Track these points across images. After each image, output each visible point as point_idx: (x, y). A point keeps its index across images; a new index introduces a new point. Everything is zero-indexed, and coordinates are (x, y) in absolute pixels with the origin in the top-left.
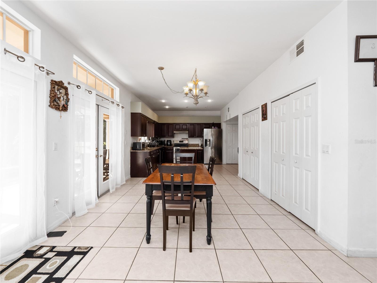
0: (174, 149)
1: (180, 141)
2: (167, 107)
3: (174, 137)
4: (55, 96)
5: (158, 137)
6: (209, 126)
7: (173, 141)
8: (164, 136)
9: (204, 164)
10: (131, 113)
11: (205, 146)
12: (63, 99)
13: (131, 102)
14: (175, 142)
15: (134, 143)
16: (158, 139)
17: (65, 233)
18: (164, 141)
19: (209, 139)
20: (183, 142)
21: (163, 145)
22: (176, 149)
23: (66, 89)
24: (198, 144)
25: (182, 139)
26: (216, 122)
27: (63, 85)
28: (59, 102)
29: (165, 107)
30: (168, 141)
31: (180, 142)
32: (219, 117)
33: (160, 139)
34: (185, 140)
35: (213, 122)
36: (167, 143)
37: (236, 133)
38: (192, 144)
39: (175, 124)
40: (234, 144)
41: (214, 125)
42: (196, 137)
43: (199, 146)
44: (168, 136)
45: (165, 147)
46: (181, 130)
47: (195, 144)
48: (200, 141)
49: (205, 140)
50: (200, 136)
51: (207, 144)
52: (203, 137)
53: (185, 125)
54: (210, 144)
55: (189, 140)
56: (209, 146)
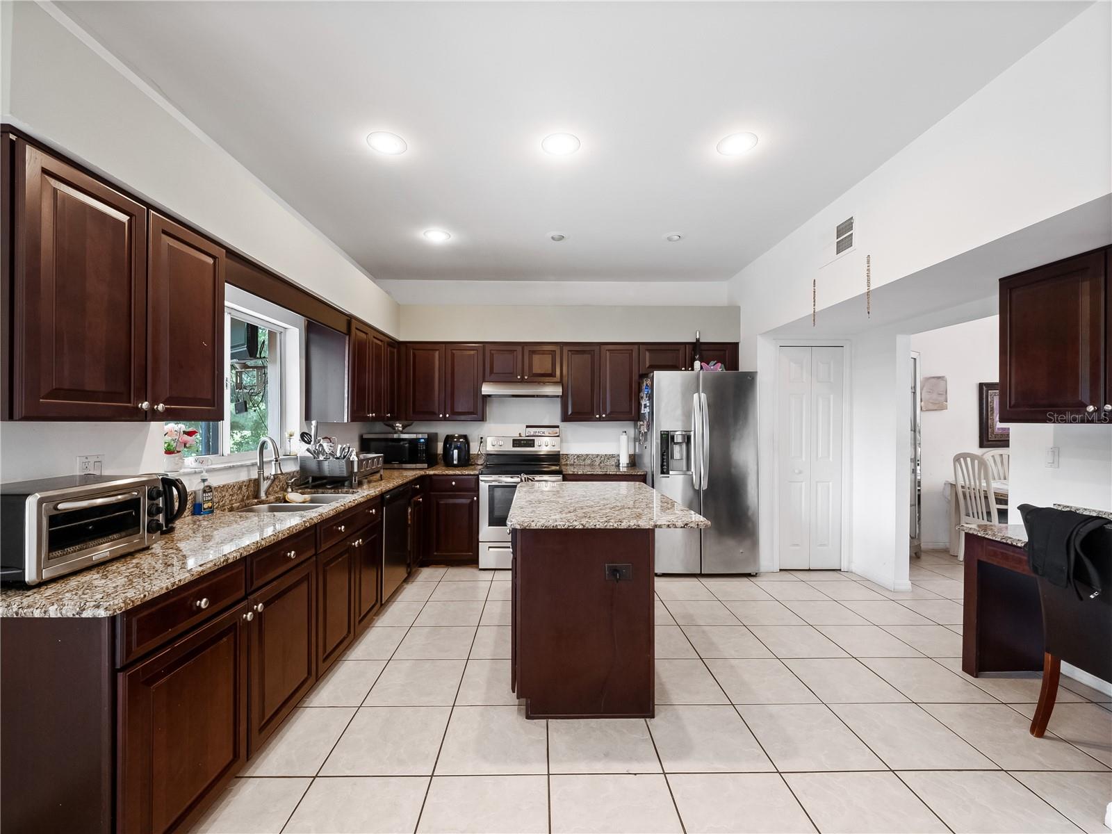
0: (484, 487)
1: (514, 440)
2: (436, 236)
3: (486, 420)
5: (398, 419)
6: (675, 357)
7: (482, 440)
8: (429, 415)
11: (662, 472)
14: (491, 446)
16: (393, 428)
18: (432, 439)
19: (683, 432)
20: (530, 443)
21: (421, 466)
22: (492, 488)
24: (613, 456)
25: (527, 427)
26: (710, 336)
30: (449, 439)
31: (517, 443)
34: (544, 433)
35: (698, 337)
36: (447, 451)
37: (832, 396)
38: (578, 456)
39: (488, 347)
40: (820, 456)
41: (701, 350)
42: (604, 416)
43: (618, 466)
44: (449, 410)
45: (431, 475)
46: (522, 381)
47: (598, 456)
48: (624, 437)
49: (662, 436)
50: (626, 413)
51: (671, 457)
52: (650, 421)
53: (544, 352)
54: (687, 457)
55: (565, 435)
56: (685, 468)
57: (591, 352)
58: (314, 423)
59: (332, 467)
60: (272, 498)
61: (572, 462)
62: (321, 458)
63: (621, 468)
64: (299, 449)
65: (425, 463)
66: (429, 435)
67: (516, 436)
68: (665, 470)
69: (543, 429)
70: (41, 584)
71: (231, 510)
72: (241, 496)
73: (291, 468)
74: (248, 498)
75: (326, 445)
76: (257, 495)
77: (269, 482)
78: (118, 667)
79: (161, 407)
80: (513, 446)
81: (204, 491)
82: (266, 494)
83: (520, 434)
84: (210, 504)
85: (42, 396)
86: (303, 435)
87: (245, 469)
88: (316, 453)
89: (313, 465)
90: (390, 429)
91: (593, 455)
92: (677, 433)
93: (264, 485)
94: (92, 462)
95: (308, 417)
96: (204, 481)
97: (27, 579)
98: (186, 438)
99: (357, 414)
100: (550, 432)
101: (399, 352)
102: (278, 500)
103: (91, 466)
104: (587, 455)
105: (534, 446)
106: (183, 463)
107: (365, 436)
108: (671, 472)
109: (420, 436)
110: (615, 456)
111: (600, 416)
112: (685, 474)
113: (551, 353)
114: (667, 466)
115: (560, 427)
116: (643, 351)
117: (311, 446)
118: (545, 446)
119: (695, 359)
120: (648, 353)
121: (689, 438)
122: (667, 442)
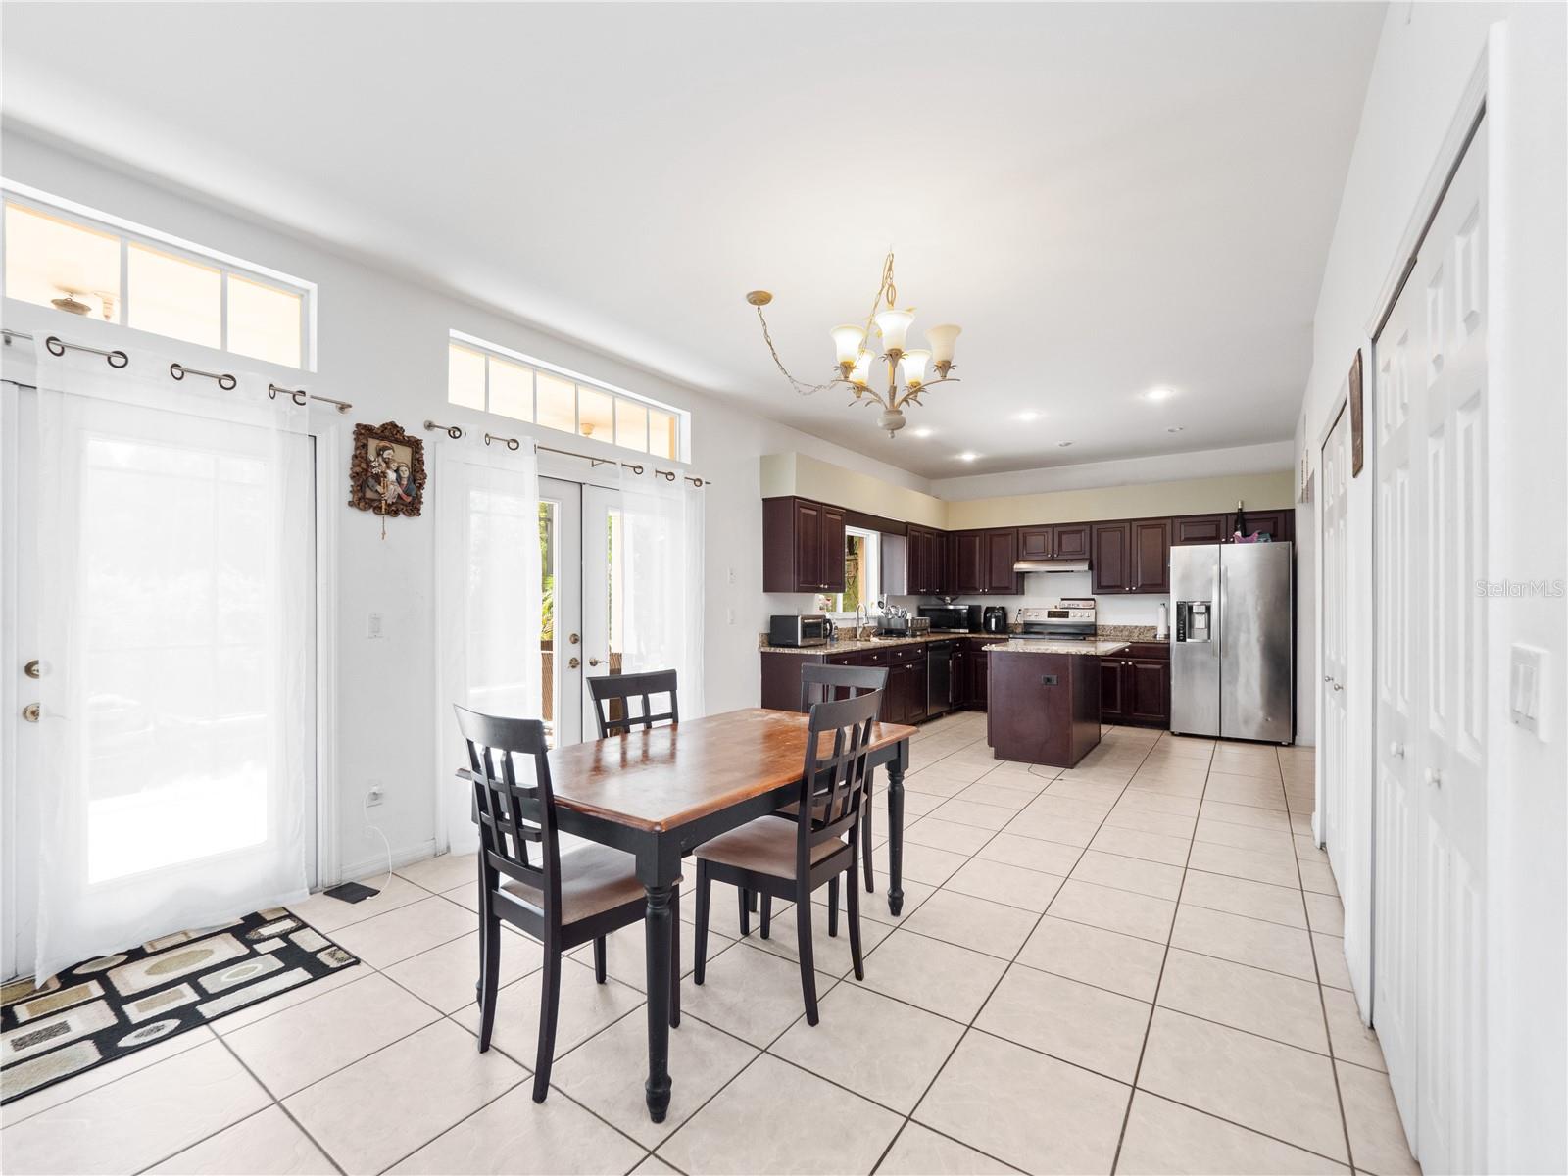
2: (968, 457)
3: (1023, 593)
4: (367, 471)
5: (947, 594)
6: (1214, 529)
7: (1019, 612)
8: (967, 588)
9: (1173, 734)
10: (765, 500)
11: (1178, 640)
12: (399, 479)
13: (762, 457)
14: (1028, 617)
15: (772, 617)
16: (943, 600)
17: (372, 896)
18: (974, 609)
19: (1203, 603)
20: (1065, 615)
21: (962, 631)
23: (415, 445)
24: (1151, 628)
25: (1063, 599)
26: (1255, 504)
27: (398, 436)
28: (380, 489)
29: (957, 457)
30: (988, 610)
31: (1051, 614)
32: (1286, 475)
34: (1077, 605)
35: (1240, 507)
36: (987, 621)
38: (1115, 628)
39: (1021, 531)
41: (1244, 520)
42: (1135, 588)
43: (1155, 636)
44: (987, 586)
45: (968, 638)
46: (1052, 559)
47: (1136, 627)
48: (1162, 609)
49: (1179, 607)
50: (1159, 584)
51: (1191, 626)
52: (1168, 592)
53: (1073, 532)
54: (1209, 626)
55: (1099, 607)
56: (1206, 637)
57: (1120, 529)
58: (885, 595)
59: (896, 624)
60: (863, 639)
61: (1108, 634)
62: (890, 617)
63: (1159, 637)
64: (877, 612)
65: (967, 629)
66: (970, 606)
67: (1052, 608)
68: (1182, 638)
69: (1077, 602)
72: (849, 636)
73: (873, 624)
74: (852, 637)
75: (892, 609)
76: (856, 637)
77: (862, 630)
79: (826, 587)
80: (1049, 618)
82: (860, 636)
83: (1055, 606)
86: (879, 602)
87: (850, 621)
88: (887, 614)
89: (885, 622)
90: (941, 602)
91: (1130, 627)
92: (1195, 603)
95: (882, 592)
97: (798, 644)
99: (913, 590)
100: (1084, 604)
101: (947, 539)
102: (866, 640)
104: (1125, 627)
105: (1068, 618)
107: (920, 605)
108: (1188, 640)
109: (962, 607)
110: (1154, 628)
111: (1131, 589)
112: (1205, 642)
113: (1080, 532)
114: (1184, 634)
115: (1093, 599)
116: (1177, 525)
117: (884, 610)
118: (1079, 617)
119: (1236, 530)
120: (1182, 526)
121: (1208, 608)
122: (1185, 612)
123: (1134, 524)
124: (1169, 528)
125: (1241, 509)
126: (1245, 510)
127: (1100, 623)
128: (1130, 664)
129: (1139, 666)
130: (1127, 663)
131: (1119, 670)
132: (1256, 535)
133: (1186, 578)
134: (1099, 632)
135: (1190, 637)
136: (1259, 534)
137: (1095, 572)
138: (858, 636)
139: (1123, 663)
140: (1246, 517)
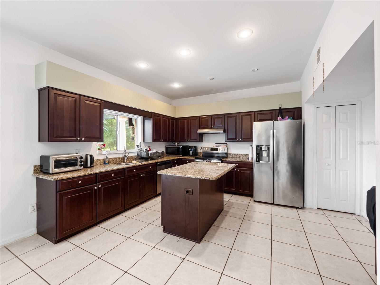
1: (211, 148)
2: (176, 86)
3: (203, 141)
5: (176, 141)
6: (270, 116)
7: (201, 148)
8: (184, 140)
9: (254, 201)
11: (257, 161)
14: (204, 150)
15: (41, 157)
16: (175, 144)
19: (266, 146)
20: (216, 149)
25: (216, 144)
26: (286, 106)
30: (190, 148)
33: (179, 144)
34: (221, 146)
35: (280, 107)
36: (189, 151)
37: (349, 129)
38: (234, 154)
39: (201, 118)
40: (341, 157)
41: (282, 112)
42: (240, 140)
43: (248, 158)
44: (189, 138)
45: (182, 159)
46: (212, 128)
48: (251, 148)
49: (257, 147)
50: (249, 138)
51: (262, 155)
52: (253, 141)
53: (219, 118)
54: (269, 156)
55: (228, 147)
56: (268, 161)
57: (235, 116)
59: (143, 154)
60: (127, 162)
61: (232, 156)
63: (249, 159)
64: (137, 149)
65: (181, 155)
66: (183, 146)
67: (212, 146)
68: (258, 161)
69: (221, 145)
70: (53, 174)
71: (115, 164)
72: (119, 161)
73: (135, 154)
74: (122, 161)
75: (142, 149)
76: (124, 161)
77: (127, 158)
78: (57, 191)
79: (83, 139)
80: (211, 150)
81: (106, 159)
82: (126, 160)
83: (214, 146)
84: (108, 162)
85: (54, 137)
86: (137, 146)
87: (122, 154)
88: (140, 151)
89: (139, 154)
90: (173, 144)
91: (240, 154)
92: (263, 146)
93: (126, 158)
94: (78, 151)
95: (144, 141)
96: (106, 156)
97: (50, 172)
98: (103, 146)
99: (155, 140)
100: (223, 145)
101: (175, 121)
102: (130, 162)
103: (78, 152)
104: (238, 154)
105: (218, 150)
106: (102, 152)
107: (166, 146)
108: (260, 162)
109: (181, 146)
110: (248, 155)
111: (239, 140)
112: (267, 163)
113: (221, 118)
114: (259, 159)
115: (226, 144)
116: (256, 114)
117: (139, 149)
118: (221, 150)
119: (279, 116)
120: (258, 115)
121: (269, 148)
122: (259, 150)
123: (240, 114)
124: (253, 116)
125: (280, 108)
126: (282, 108)
127: (229, 152)
128: (238, 170)
129: (242, 171)
130: (237, 170)
131: (234, 172)
132: (287, 117)
133: (259, 136)
134: (228, 156)
135: (261, 161)
136: (289, 117)
137: (226, 133)
138: (125, 161)
139: (236, 170)
140: (283, 111)
